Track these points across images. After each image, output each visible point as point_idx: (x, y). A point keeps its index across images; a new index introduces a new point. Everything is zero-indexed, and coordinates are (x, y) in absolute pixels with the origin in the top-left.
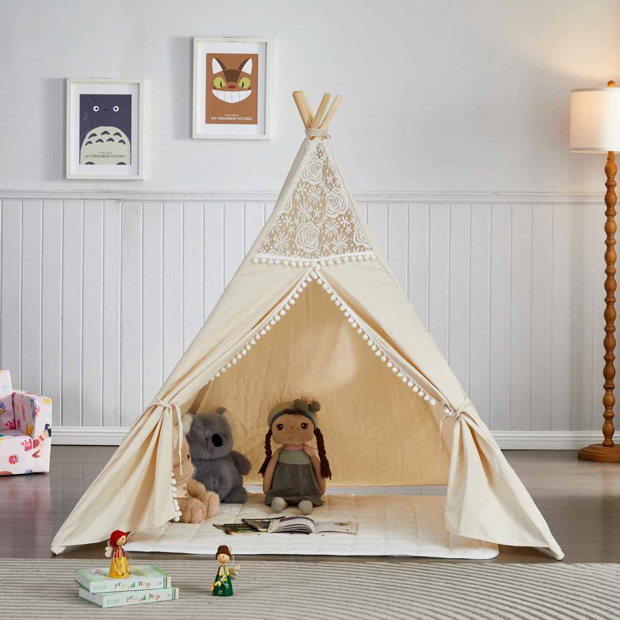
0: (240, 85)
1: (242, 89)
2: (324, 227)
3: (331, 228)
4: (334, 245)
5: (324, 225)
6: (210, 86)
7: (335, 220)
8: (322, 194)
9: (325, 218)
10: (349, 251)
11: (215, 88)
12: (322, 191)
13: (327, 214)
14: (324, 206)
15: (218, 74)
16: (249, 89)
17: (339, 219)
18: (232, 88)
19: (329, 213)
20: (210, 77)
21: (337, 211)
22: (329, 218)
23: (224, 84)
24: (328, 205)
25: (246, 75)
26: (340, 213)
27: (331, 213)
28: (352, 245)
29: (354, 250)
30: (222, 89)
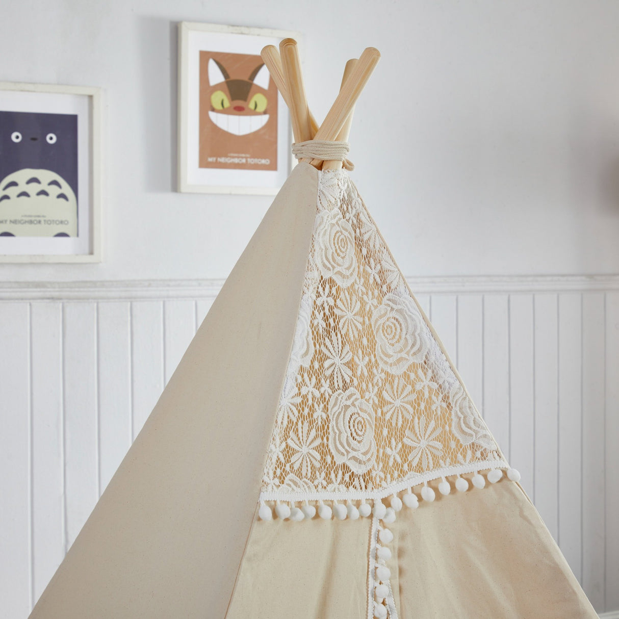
0: (252, 106)
1: (254, 113)
2: (383, 402)
3: (398, 403)
4: (411, 449)
5: (379, 395)
6: (206, 106)
7: (402, 382)
8: (362, 313)
9: (379, 376)
10: (448, 460)
11: (213, 110)
12: (363, 304)
13: (381, 365)
14: (372, 343)
15: (217, 87)
16: (265, 113)
17: (412, 376)
18: (239, 110)
19: (386, 363)
20: (206, 90)
21: (404, 355)
22: (387, 374)
23: (227, 104)
24: (381, 340)
25: (260, 90)
26: (412, 360)
27: (390, 361)
28: (453, 445)
29: (460, 457)
30: (224, 111)
